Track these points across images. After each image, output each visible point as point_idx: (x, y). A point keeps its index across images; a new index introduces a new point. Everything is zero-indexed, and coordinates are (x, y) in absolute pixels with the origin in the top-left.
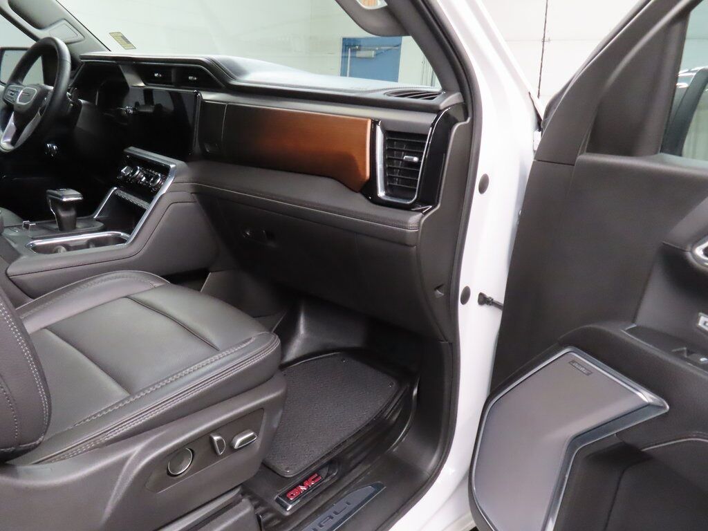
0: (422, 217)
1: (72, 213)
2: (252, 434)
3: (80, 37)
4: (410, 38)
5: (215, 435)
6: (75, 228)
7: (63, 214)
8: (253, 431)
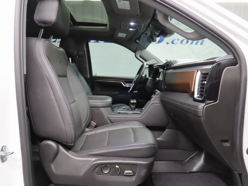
0: (206, 105)
1: (134, 106)
2: (131, 172)
3: (157, 62)
4: (207, 39)
5: (117, 166)
6: (135, 110)
7: (132, 106)
8: (132, 172)
